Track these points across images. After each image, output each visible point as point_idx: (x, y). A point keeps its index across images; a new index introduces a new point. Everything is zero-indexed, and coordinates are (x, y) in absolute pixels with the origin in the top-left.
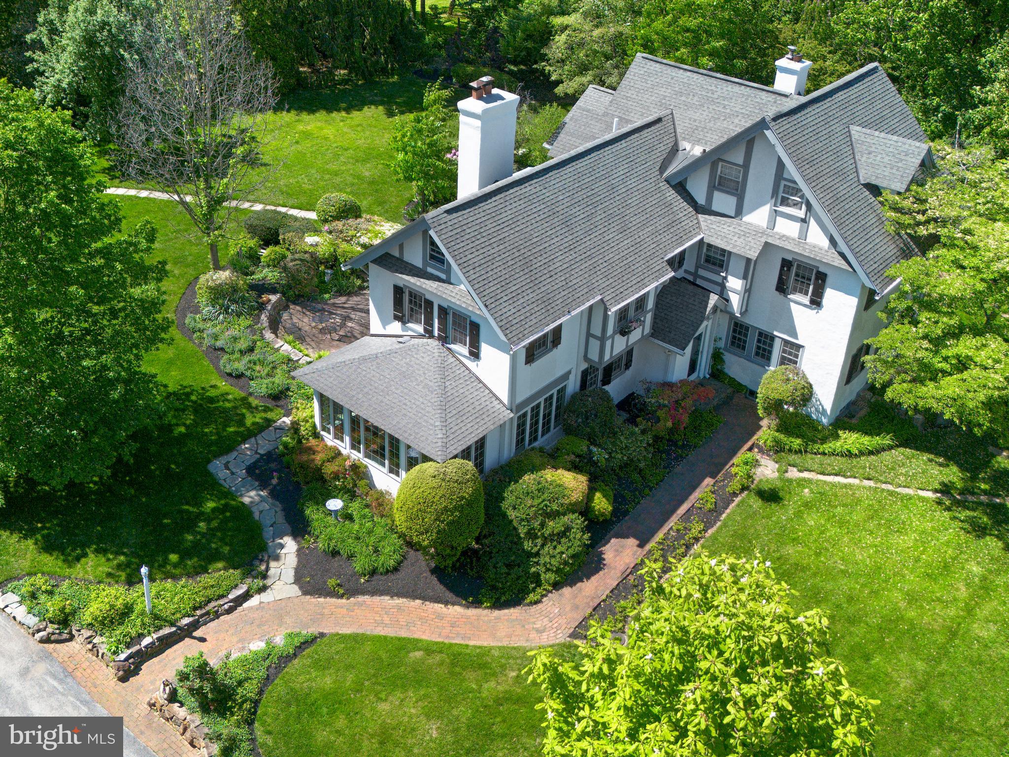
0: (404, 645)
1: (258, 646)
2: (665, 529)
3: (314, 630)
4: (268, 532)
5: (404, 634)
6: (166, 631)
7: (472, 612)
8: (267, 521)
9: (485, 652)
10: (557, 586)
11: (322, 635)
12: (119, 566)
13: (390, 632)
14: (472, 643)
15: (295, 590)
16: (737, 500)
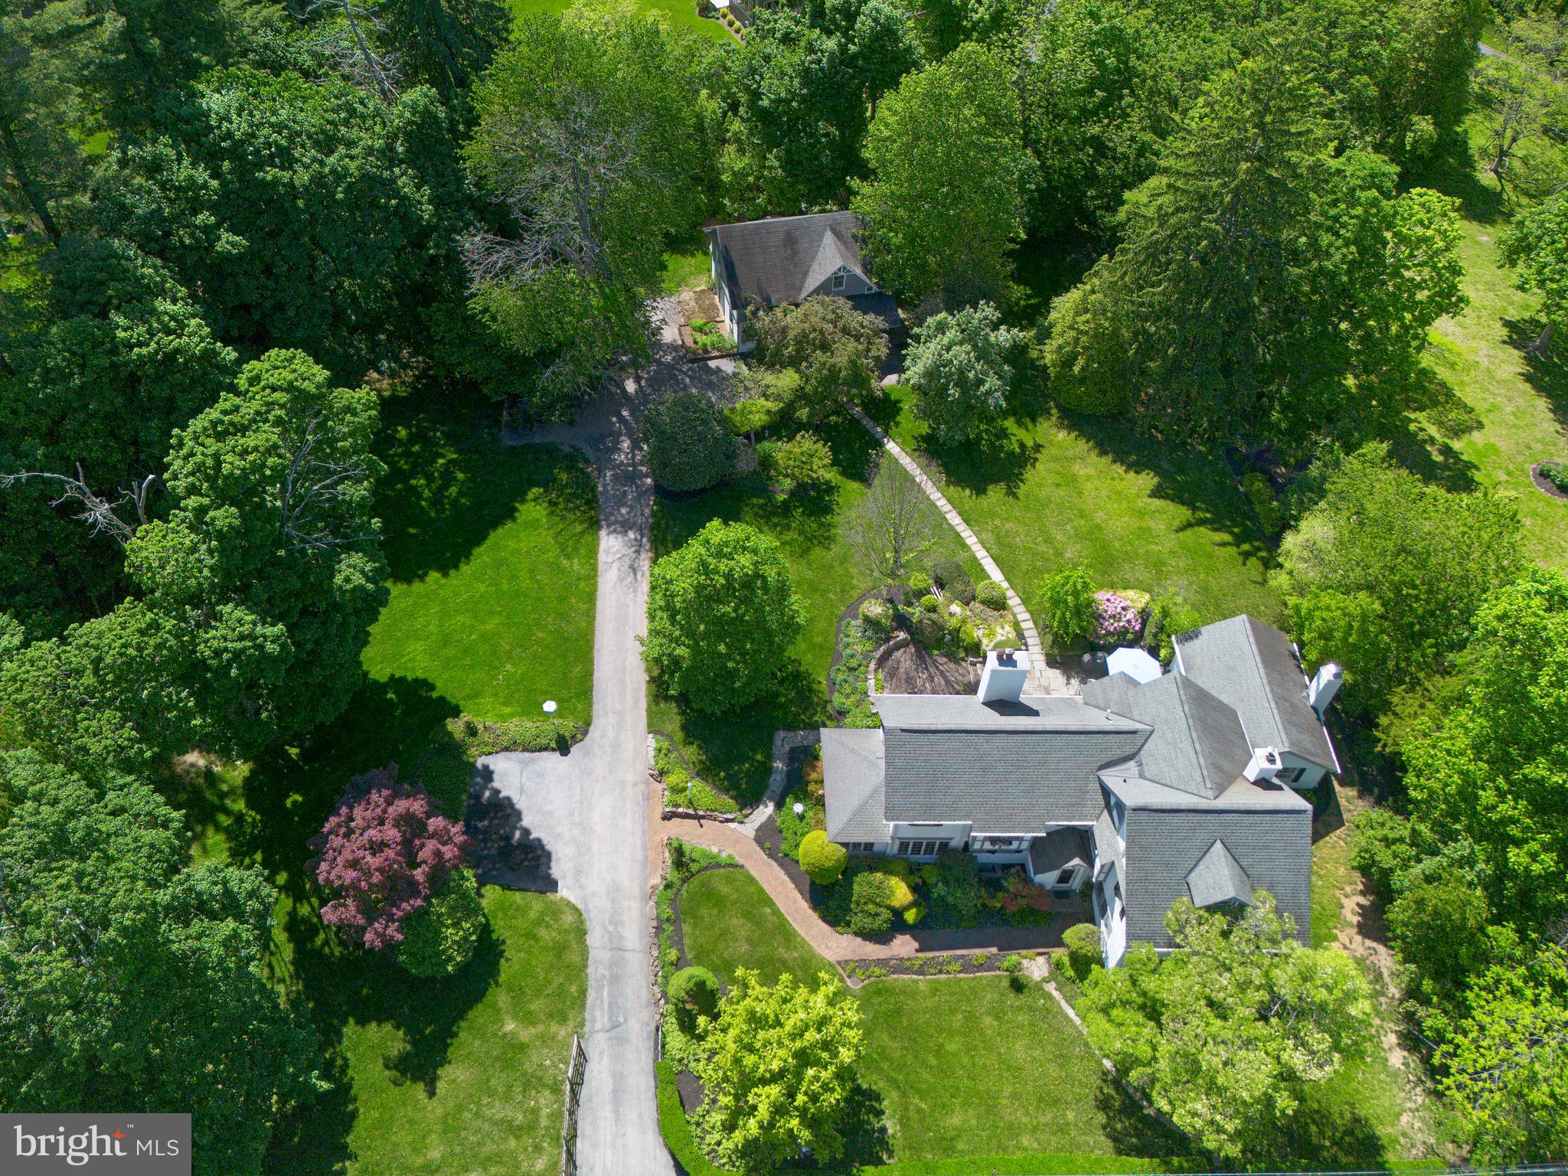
0: (767, 901)
1: (715, 850)
2: (937, 954)
3: (741, 861)
4: (768, 793)
5: (773, 897)
6: (691, 811)
7: (810, 912)
8: (772, 788)
9: (795, 934)
10: (856, 934)
11: (742, 867)
12: (700, 761)
13: (768, 890)
14: (795, 926)
15: (752, 834)
16: (998, 973)
